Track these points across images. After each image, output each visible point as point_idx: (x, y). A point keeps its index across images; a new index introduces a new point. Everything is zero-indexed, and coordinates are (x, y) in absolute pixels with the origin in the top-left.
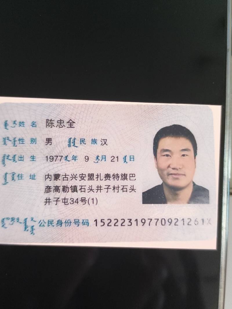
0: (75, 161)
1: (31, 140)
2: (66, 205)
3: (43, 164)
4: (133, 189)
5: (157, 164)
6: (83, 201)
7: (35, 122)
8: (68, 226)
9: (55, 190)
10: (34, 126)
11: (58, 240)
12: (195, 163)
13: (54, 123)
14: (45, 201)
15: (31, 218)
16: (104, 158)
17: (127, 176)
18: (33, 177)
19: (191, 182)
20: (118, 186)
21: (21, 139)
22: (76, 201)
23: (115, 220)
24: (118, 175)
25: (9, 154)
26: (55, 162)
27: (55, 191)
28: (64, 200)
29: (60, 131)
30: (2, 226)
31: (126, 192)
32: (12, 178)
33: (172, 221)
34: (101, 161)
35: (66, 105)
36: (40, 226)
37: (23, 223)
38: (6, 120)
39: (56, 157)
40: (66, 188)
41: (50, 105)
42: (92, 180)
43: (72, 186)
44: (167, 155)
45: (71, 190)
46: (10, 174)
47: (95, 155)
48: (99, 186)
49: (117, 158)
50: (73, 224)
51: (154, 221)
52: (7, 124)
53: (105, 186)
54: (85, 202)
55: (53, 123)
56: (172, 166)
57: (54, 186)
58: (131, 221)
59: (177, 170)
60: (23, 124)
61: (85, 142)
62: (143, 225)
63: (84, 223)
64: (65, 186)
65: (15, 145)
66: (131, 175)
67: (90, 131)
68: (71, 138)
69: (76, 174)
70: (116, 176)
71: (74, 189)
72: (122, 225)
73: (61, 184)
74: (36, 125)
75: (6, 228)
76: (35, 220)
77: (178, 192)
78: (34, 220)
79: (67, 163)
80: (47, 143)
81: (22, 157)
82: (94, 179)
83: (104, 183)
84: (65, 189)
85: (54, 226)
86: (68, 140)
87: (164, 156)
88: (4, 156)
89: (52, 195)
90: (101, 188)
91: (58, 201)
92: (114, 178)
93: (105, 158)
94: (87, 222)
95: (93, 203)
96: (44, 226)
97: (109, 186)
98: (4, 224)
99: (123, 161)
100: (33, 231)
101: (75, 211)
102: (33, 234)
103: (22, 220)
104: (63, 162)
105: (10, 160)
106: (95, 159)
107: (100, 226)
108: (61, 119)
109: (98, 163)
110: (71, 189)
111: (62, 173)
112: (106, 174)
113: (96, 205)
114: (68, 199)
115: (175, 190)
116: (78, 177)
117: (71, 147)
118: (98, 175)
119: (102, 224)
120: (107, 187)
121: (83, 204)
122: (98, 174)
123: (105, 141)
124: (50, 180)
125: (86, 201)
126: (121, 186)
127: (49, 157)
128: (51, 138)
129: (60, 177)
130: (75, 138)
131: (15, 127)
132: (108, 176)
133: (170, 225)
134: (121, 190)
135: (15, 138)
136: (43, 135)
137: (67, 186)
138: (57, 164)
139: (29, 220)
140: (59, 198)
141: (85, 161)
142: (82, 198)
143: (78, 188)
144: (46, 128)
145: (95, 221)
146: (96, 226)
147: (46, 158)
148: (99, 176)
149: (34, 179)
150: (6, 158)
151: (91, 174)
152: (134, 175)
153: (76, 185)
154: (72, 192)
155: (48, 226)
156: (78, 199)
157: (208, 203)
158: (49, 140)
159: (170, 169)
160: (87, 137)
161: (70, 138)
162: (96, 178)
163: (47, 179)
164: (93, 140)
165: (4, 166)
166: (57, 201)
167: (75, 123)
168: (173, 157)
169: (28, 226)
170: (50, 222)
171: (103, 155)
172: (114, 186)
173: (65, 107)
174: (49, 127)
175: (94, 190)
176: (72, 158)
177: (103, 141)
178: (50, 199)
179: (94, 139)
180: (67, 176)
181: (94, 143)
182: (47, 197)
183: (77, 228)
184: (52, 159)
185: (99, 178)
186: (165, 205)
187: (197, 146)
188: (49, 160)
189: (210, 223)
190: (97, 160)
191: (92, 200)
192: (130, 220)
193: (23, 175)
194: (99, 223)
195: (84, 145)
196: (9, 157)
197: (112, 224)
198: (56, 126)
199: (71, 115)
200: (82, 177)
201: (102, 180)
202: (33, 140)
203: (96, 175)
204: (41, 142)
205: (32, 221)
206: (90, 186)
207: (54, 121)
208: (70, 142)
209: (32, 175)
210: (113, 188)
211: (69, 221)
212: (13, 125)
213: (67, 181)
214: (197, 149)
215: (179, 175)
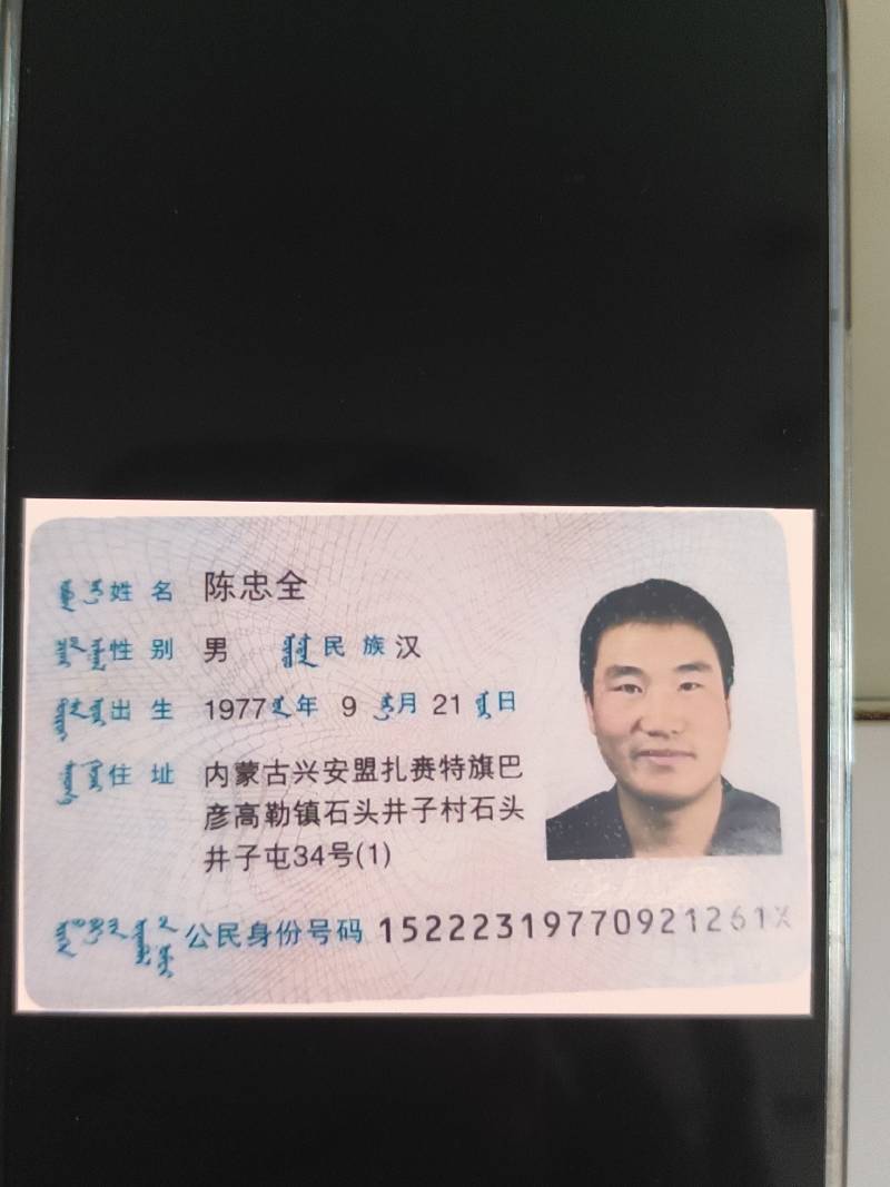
0: (309, 714)
1: (155, 646)
2: (279, 872)
3: (200, 727)
4: (512, 811)
5: (596, 718)
6: (340, 856)
7: (168, 584)
8: (290, 944)
9: (240, 820)
10: (161, 596)
11: (255, 994)
12: (729, 713)
13: (234, 583)
14: (209, 857)
15: (161, 919)
16: (409, 701)
17: (489, 763)
18: (163, 775)
19: (714, 780)
20: (461, 798)
21: (118, 643)
22: (315, 854)
23: (452, 917)
24: (460, 762)
25: (76, 696)
26: (240, 722)
27: (242, 823)
28: (272, 854)
29: (255, 613)
30: (59, 947)
31: (489, 820)
32: (90, 779)
33: (651, 916)
34: (400, 711)
35: (275, 521)
36: (191, 945)
37: (133, 938)
38: (66, 579)
39: (243, 703)
40: (280, 812)
41: (217, 523)
42: (368, 780)
43: (301, 803)
44: (630, 688)
45: (297, 819)
46: (83, 765)
47: (376, 692)
48: (395, 801)
49: (454, 701)
50: (305, 937)
51: (589, 921)
52: (69, 592)
53: (417, 799)
54: (348, 859)
55: (231, 586)
56: (647, 726)
57: (237, 806)
58: (509, 922)
59: (666, 736)
60: (124, 590)
61: (341, 647)
62: (551, 935)
63: (346, 932)
64: (275, 805)
66: (505, 761)
67: (357, 610)
68: (293, 636)
69: (315, 762)
70: (452, 765)
71: (308, 814)
72: (476, 937)
73: (262, 797)
74: (170, 594)
75: (73, 955)
76: (174, 927)
77: (672, 816)
78: (168, 924)
79: (280, 723)
80: (211, 655)
81: (124, 705)
82: (376, 776)
83: (410, 791)
84: (275, 813)
85: (239, 945)
86: (283, 641)
87: (619, 689)
88: (62, 706)
89: (232, 837)
90: (403, 809)
91: (254, 856)
92: (445, 771)
93: (411, 702)
94: (355, 927)
95: (375, 861)
96: (204, 945)
97: (430, 799)
98: (64, 942)
99: (478, 713)
100: (166, 962)
101: (311, 892)
102: (166, 974)
103: (127, 927)
104: (265, 721)
105: (84, 717)
106: (379, 705)
107: (401, 940)
108: (256, 572)
109: (390, 720)
110: (297, 813)
111: (263, 757)
112: (416, 760)
113: (386, 866)
114: (287, 849)
116: (321, 773)
117: (293, 668)
118: (388, 763)
119: (409, 933)
120: (421, 804)
121: (341, 866)
122: (388, 758)
123: (412, 641)
124: (223, 782)
125: (351, 853)
126: (473, 798)
127: (216, 704)
128: (224, 639)
129: (259, 773)
130: (306, 635)
131: (96, 601)
132: (423, 765)
133: (645, 932)
134: (473, 812)
135: (98, 642)
136: (195, 626)
137: (282, 803)
138: (247, 726)
139: (152, 926)
140: (254, 847)
141: (345, 714)
142: (334, 844)
143: (322, 810)
144: (205, 602)
145: (382, 924)
146: (388, 940)
147: (209, 707)
148: (394, 767)
149: (167, 782)
150: (68, 709)
151: (367, 759)
152: (514, 761)
153: (314, 800)
154: (300, 823)
155: (220, 945)
156: (323, 850)
157: (777, 850)
158: (216, 646)
159: (640, 736)
160: (350, 630)
161: (289, 635)
162: (383, 773)
163: (212, 779)
164: (369, 642)
165: (63, 739)
166: (248, 857)
167: (305, 582)
168: (649, 693)
169: (148, 947)
170: (224, 930)
171: (404, 691)
172: (447, 798)
173: (271, 530)
174: (216, 598)
175: (375, 814)
176: (299, 706)
177: (404, 642)
178: (225, 849)
179: (375, 637)
180: (281, 770)
181: (373, 650)
182: (212, 843)
183: (322, 949)
184: (227, 709)
185: (393, 774)
187: (735, 653)
188: (217, 714)
190: (387, 709)
191: (372, 851)
192: (506, 919)
193: (129, 768)
194: (399, 932)
195: (338, 657)
196: (80, 707)
197: (443, 932)
198: (241, 594)
199: (292, 555)
200: (335, 771)
201: (405, 779)
202: (161, 645)
203: (384, 764)
204: (189, 652)
205: (163, 930)
206: (362, 802)
207: (232, 577)
208: (289, 649)
209: (158, 768)
210: (442, 807)
211: (292, 928)
212: (91, 597)
213: (281, 786)
214: (733, 664)
215: (672, 754)
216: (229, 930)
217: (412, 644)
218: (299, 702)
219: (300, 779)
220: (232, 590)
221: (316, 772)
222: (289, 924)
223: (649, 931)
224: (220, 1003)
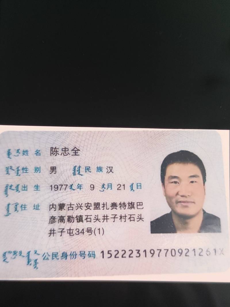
0: (80, 190)
1: (35, 169)
2: (71, 236)
3: (48, 193)
4: (140, 219)
5: (165, 191)
6: (89, 232)
7: (39, 151)
8: (74, 259)
9: (59, 221)
10: (37, 154)
11: (63, 274)
12: (205, 190)
13: (59, 151)
14: (50, 232)
15: (35, 251)
16: (110, 186)
17: (134, 204)
18: (37, 207)
19: (201, 210)
20: (125, 215)
21: (24, 168)
22: (82, 231)
23: (122, 251)
24: (125, 204)
25: (11, 183)
26: (60, 192)
27: (60, 222)
28: (69, 231)
29: (65, 159)
30: (3, 260)
31: (133, 221)
32: (15, 208)
33: (182, 251)
34: (107, 189)
35: (71, 132)
36: (44, 259)
37: (26, 257)
38: (9, 149)
39: (61, 186)
40: (71, 218)
41: (54, 133)
42: (98, 209)
43: (78, 216)
44: (175, 182)
45: (76, 220)
46: (13, 204)
47: (100, 183)
48: (105, 215)
49: (123, 186)
50: (78, 257)
51: (163, 252)
52: (9, 153)
53: (112, 215)
54: (92, 233)
57: (59, 217)
58: (140, 252)
59: (186, 197)
60: (26, 152)
61: (90, 170)
62: (152, 256)
63: (91, 255)
64: (70, 216)
65: (19, 175)
66: (138, 204)
67: (95, 159)
68: (76, 166)
69: (82, 204)
70: (123, 205)
71: (80, 219)
72: (130, 257)
73: (66, 214)
74: (40, 153)
75: (8, 262)
76: (39, 253)
77: (188, 221)
78: (37, 253)
79: (72, 192)
80: (52, 172)
81: (26, 186)
82: (100, 208)
83: (110, 212)
84: (70, 219)
85: (58, 259)
86: (73, 168)
87: (172, 183)
88: (7, 186)
89: (57, 226)
90: (108, 218)
91: (63, 232)
92: (120, 207)
94: (93, 254)
95: (99, 233)
96: (48, 259)
97: (116, 215)
98: (5, 258)
99: (130, 189)
100: (36, 265)
101: (80, 242)
102: (36, 268)
103: (25, 253)
104: (68, 191)
105: (13, 190)
106: (101, 187)
107: (107, 258)
108: (65, 147)
109: (104, 191)
110: (76, 219)
111: (67, 202)
112: (112, 203)
113: (103, 235)
114: (73, 230)
115: (185, 219)
116: (84, 207)
117: (76, 176)
119: (109, 255)
120: (113, 216)
121: (89, 235)
122: (104, 203)
123: (111, 168)
124: (55, 209)
125: (92, 231)
126: (129, 215)
127: (53, 186)
128: (56, 167)
129: (65, 207)
130: (80, 166)
131: (18, 156)
132: (114, 205)
133: (180, 256)
134: (129, 219)
135: (18, 167)
136: (47, 163)
137: (72, 216)
138: (62, 193)
139: (32, 253)
140: (63, 229)
141: (91, 189)
142: (87, 228)
143: (84, 218)
144: (50, 156)
145: (101, 253)
146: (103, 257)
147: (51, 187)
148: (105, 205)
149: (38, 209)
150: (9, 188)
151: (97, 203)
152: (141, 204)
153: (81, 215)
154: (77, 222)
155: (53, 259)
156: (84, 230)
157: (220, 231)
158: (53, 169)
159: (179, 197)
160: (92, 165)
161: (75, 166)
162: (102, 207)
163: (51, 209)
164: (98, 168)
165: (7, 196)
166: (61, 232)
167: (80, 150)
168: (181, 184)
169: (31, 259)
170: (54, 254)
171: (109, 183)
172: (121, 215)
173: (70, 135)
174: (53, 155)
175: (100, 219)
176: (77, 187)
177: (109, 168)
178: (55, 229)
179: (100, 167)
180: (72, 206)
181: (99, 171)
182: (51, 228)
183: (83, 260)
184: (57, 188)
185: (105, 207)
186: (175, 234)
187: (206, 172)
188: (53, 189)
189: (223, 253)
190: (103, 188)
191: (99, 230)
192: (138, 251)
193: (27, 205)
194: (106, 255)
195: (89, 172)
196: (12, 187)
197: (120, 255)
198: (61, 154)
199: (76, 142)
200: (88, 206)
201: (109, 209)
202: (37, 169)
203: (102, 204)
204: (45, 171)
205: (36, 254)
206: (96, 216)
207: (58, 149)
208: (75, 170)
209: (35, 205)
210: (120, 217)
211: (74, 254)
212: (16, 154)
213: (72, 211)
214: (206, 175)
215: (188, 202)
216: (55, 254)
217: (111, 169)
218: (77, 186)
219: (77, 209)
220: (58, 152)
221: (82, 207)
222: (73, 252)
223: (182, 255)
224: (52, 277)
